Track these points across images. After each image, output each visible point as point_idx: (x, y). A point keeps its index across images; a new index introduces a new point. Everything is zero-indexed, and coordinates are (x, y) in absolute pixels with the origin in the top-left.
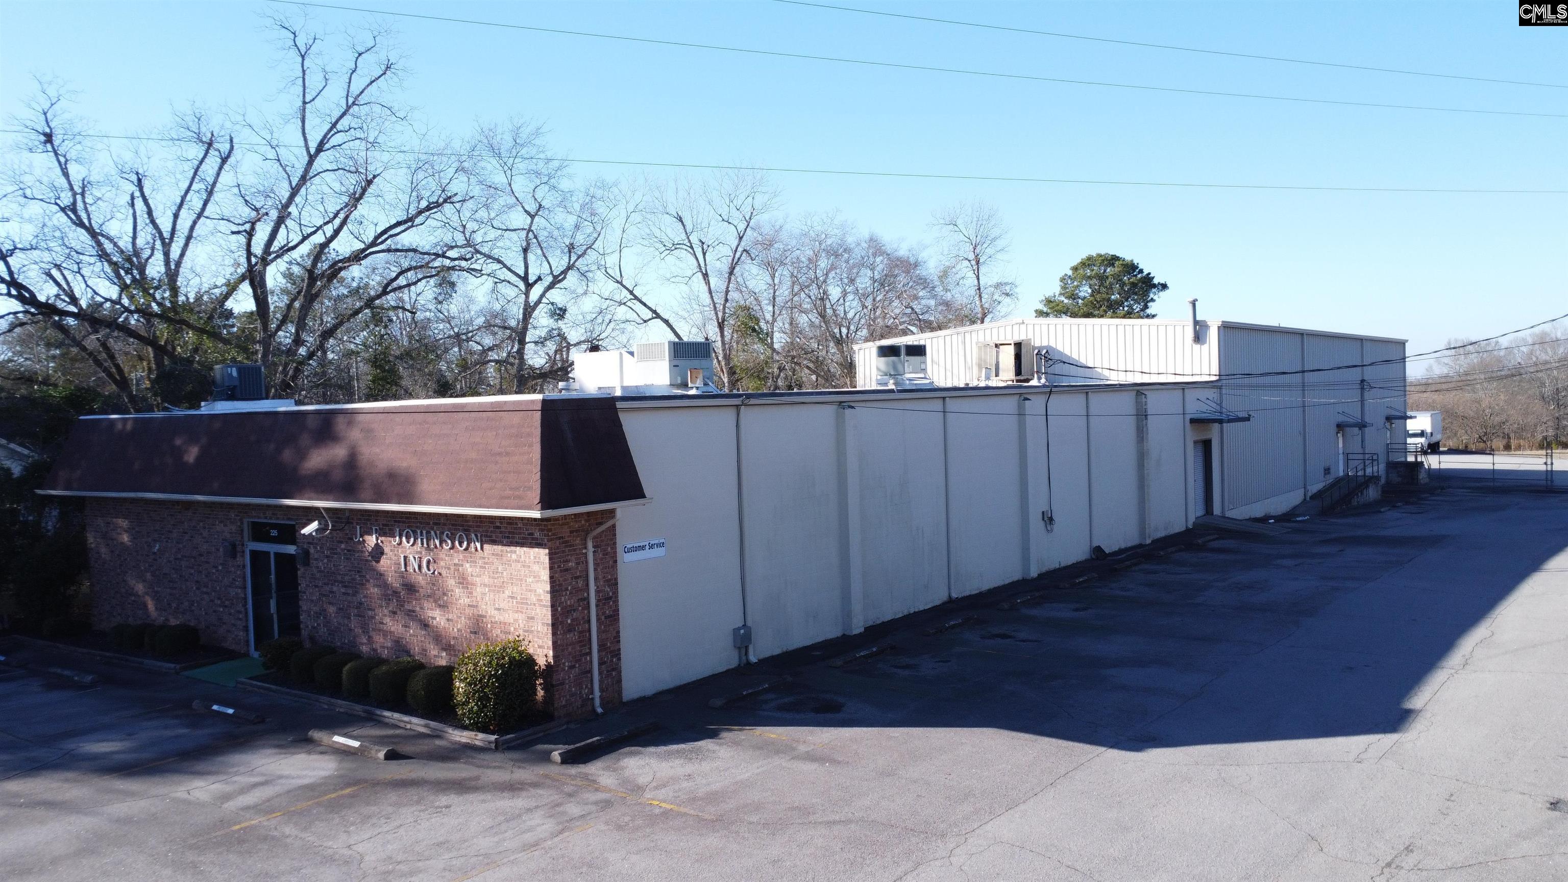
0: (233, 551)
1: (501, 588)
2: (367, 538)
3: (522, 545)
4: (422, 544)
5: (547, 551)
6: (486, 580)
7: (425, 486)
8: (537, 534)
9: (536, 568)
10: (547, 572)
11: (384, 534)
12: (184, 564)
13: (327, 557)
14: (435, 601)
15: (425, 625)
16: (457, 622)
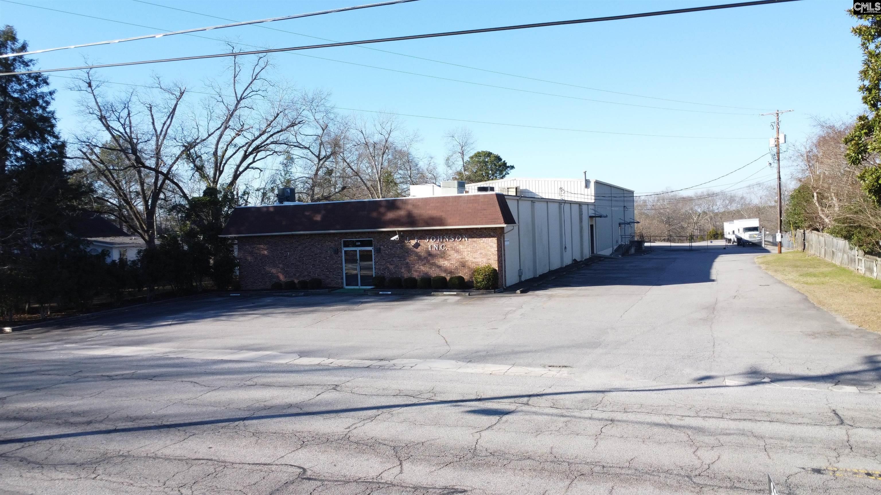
0: (337, 251)
1: (476, 251)
2: (411, 241)
3: (485, 237)
4: (440, 241)
5: (496, 238)
6: (469, 250)
7: (449, 221)
8: (492, 234)
9: (492, 244)
10: (496, 245)
11: (421, 239)
12: (304, 259)
13: (390, 249)
14: (445, 259)
15: (439, 267)
16: (455, 264)
